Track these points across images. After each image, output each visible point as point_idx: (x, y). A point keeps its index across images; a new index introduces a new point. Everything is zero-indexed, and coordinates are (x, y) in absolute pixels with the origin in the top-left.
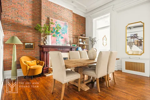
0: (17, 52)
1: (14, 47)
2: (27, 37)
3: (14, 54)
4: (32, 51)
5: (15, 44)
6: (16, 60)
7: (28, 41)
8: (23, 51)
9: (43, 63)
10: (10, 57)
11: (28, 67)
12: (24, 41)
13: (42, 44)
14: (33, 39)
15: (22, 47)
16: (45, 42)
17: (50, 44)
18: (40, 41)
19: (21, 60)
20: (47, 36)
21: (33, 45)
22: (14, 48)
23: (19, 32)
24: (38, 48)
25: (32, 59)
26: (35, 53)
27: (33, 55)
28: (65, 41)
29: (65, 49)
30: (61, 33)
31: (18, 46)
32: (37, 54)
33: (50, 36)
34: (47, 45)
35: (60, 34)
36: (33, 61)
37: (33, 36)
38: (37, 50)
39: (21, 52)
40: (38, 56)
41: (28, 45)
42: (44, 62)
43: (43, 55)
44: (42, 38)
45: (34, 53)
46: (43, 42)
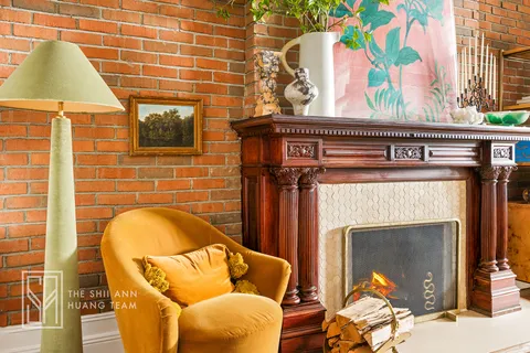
0: (78, 174)
1: (58, 137)
2: (153, 59)
3: (58, 198)
4: (191, 173)
5: (68, 115)
6: (70, 246)
7: (155, 91)
8: (126, 173)
9: (280, 271)
10: (30, 221)
11: (175, 311)
12: (129, 91)
13: (267, 109)
14: (195, 75)
15: (119, 139)
16: (291, 92)
17: (332, 111)
18: (241, 91)
19: (109, 243)
20: (305, 41)
21: (191, 121)
22: (58, 146)
23: (93, 13)
24: (230, 140)
25: (196, 236)
26: (205, 185)
27: (190, 197)
28: (433, 81)
29: (438, 151)
30: (399, 21)
31: (87, 125)
32: (227, 196)
33: (330, 38)
34: (307, 111)
35: (392, 25)
36: (202, 253)
37: (194, 52)
38: (220, 160)
39: (111, 174)
40: (231, 206)
41: (155, 121)
42: (286, 263)
43: (275, 204)
44: (269, 58)
45: (197, 185)
46: (279, 92)
